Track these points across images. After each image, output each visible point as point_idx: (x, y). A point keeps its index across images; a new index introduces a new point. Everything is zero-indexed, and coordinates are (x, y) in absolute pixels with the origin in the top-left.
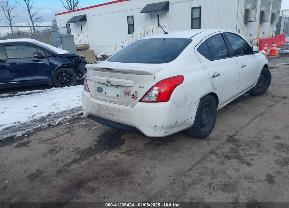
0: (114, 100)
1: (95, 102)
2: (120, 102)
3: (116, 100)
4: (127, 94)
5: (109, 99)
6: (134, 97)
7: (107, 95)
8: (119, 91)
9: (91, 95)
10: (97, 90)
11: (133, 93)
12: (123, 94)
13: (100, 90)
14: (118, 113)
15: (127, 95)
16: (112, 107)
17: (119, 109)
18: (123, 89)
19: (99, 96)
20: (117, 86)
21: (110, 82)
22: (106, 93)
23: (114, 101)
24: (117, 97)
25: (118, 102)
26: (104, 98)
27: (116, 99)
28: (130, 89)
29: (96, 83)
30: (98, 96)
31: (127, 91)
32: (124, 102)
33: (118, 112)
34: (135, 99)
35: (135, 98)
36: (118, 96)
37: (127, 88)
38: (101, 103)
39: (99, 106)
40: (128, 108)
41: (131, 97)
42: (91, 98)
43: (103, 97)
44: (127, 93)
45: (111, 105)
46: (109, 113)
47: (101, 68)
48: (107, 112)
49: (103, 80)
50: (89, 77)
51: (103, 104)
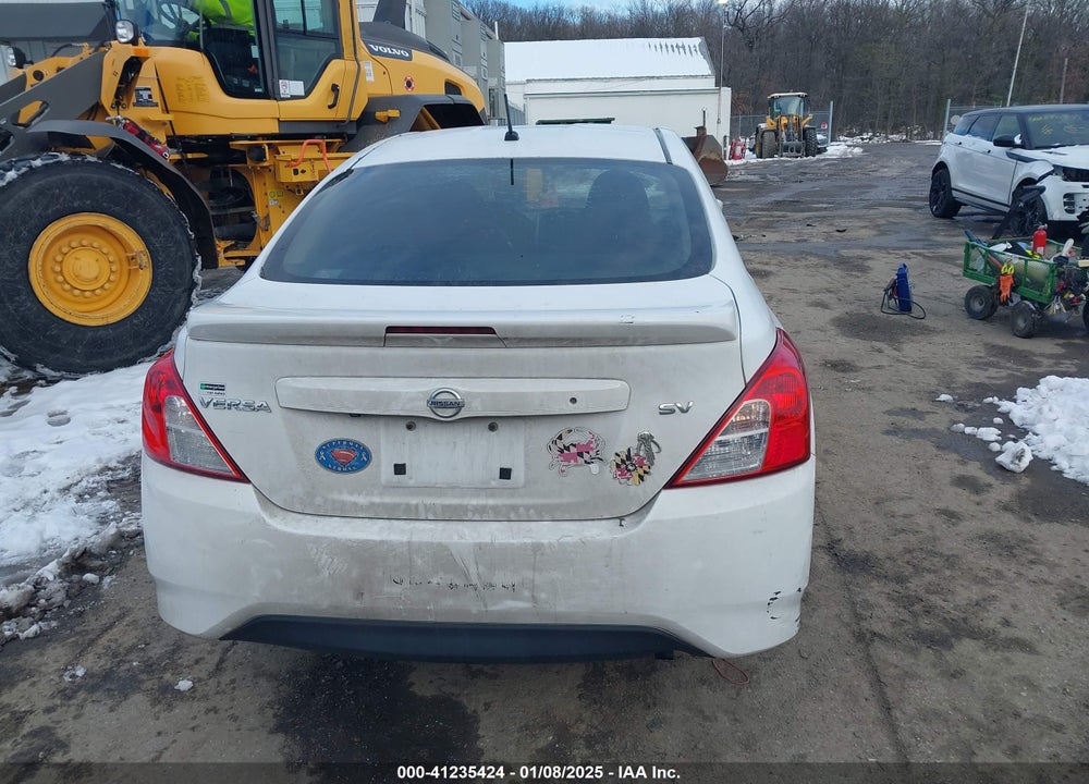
0: (474, 502)
1: (317, 540)
2: (528, 508)
3: (491, 502)
4: (580, 454)
5: (438, 501)
6: (632, 465)
7: (412, 482)
8: (515, 448)
9: (264, 499)
10: (322, 462)
11: (623, 450)
13: (343, 458)
14: (529, 574)
15: (580, 460)
16: (480, 546)
17: (537, 548)
18: (547, 433)
19: (347, 498)
20: (493, 423)
21: (458, 406)
22: (400, 469)
23: (481, 510)
24: (497, 482)
25: (514, 508)
26: (387, 500)
27: (492, 496)
28: (597, 426)
29: (290, 414)
30: (336, 496)
31: (572, 439)
32: (557, 507)
33: (534, 569)
34: (641, 478)
35: (641, 471)
36: (505, 474)
37: (572, 424)
38: (377, 538)
39: (365, 555)
40: (599, 532)
41: (609, 472)
42: (273, 516)
43: (381, 494)
44: (574, 453)
45: (464, 536)
46: (459, 582)
47: (390, 329)
48: (435, 581)
49: (394, 396)
50: (221, 388)
51: (395, 537)
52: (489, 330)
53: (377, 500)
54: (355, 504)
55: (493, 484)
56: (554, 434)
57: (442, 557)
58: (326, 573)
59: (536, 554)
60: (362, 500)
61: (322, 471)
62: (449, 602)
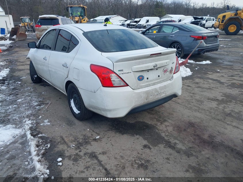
0: (156, 81)
1: (141, 92)
2: (162, 81)
3: (158, 81)
5: (153, 82)
7: (149, 80)
8: (159, 72)
10: (138, 80)
11: (170, 70)
12: (163, 73)
13: (141, 78)
14: (165, 90)
16: (160, 87)
19: (142, 85)
20: (157, 69)
22: (148, 78)
23: (157, 82)
25: (160, 81)
26: (147, 84)
27: (158, 80)
28: (167, 67)
29: (135, 73)
31: (165, 69)
32: (164, 80)
36: (159, 76)
37: (165, 67)
38: (148, 90)
39: (147, 93)
40: (169, 82)
41: (169, 73)
43: (146, 83)
44: (165, 71)
45: (157, 86)
46: (158, 93)
47: (151, 55)
48: (155, 94)
49: (149, 66)
50: (122, 70)
51: (150, 89)
52: (161, 53)
53: (146, 84)
54: (143, 86)
55: (158, 78)
56: (163, 69)
57: (156, 90)
58: (143, 97)
59: (165, 87)
60: (144, 85)
61: (139, 81)
62: (157, 97)
